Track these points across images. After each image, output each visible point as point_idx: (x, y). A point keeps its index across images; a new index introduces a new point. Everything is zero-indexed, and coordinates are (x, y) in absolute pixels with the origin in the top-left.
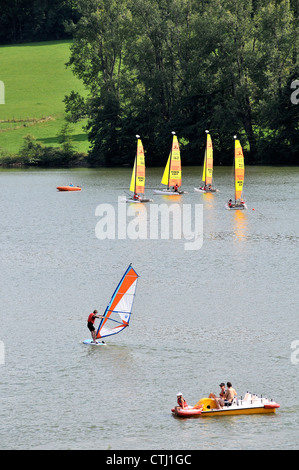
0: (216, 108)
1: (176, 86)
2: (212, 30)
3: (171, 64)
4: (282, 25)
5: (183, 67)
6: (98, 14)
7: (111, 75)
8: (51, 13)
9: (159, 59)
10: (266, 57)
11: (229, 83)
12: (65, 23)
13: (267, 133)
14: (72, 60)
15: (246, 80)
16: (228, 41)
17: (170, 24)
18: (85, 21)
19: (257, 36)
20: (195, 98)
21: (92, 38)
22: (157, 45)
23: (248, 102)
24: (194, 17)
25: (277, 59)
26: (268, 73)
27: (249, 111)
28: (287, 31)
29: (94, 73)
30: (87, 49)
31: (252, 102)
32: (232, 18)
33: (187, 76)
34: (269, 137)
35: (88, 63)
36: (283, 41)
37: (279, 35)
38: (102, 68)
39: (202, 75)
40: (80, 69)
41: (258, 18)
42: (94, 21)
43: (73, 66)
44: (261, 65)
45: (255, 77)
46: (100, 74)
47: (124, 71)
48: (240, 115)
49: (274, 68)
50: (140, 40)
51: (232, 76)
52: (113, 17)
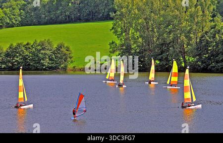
0: (170, 48)
1: (155, 39)
2: (169, 18)
3: (153, 30)
4: (197, 16)
5: (158, 32)
6: (123, 10)
7: (128, 34)
8: (106, 10)
9: (148, 29)
10: (191, 29)
11: (176, 39)
12: (110, 13)
13: (191, 59)
14: (113, 28)
15: (183, 37)
16: (176, 22)
17: (153, 14)
18: (118, 13)
19: (187, 20)
20: (162, 44)
21: (121, 20)
22: (147, 23)
23: (184, 46)
24: (162, 12)
25: (195, 29)
26: (192, 35)
27: (184, 50)
28: (200, 19)
29: (122, 34)
30: (119, 24)
31: (185, 46)
32: (177, 13)
33: (159, 35)
34: (192, 61)
35: (119, 30)
36: (198, 23)
37: (196, 20)
38: (125, 32)
39: (165, 35)
40: (116, 32)
41: (188, 13)
42: (122, 13)
43: (113, 30)
44: (189, 32)
45: (186, 37)
46: (124, 34)
47: (133, 33)
48: (180, 52)
49: (194, 34)
50: (140, 21)
51: (177, 36)
52: (130, 12)
